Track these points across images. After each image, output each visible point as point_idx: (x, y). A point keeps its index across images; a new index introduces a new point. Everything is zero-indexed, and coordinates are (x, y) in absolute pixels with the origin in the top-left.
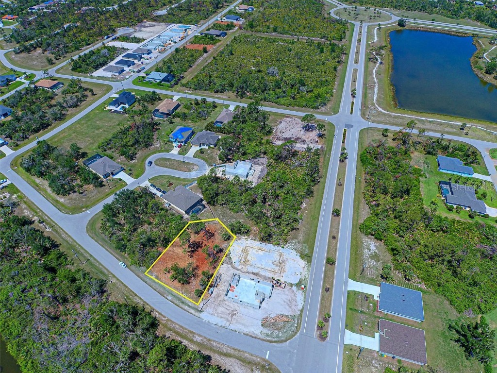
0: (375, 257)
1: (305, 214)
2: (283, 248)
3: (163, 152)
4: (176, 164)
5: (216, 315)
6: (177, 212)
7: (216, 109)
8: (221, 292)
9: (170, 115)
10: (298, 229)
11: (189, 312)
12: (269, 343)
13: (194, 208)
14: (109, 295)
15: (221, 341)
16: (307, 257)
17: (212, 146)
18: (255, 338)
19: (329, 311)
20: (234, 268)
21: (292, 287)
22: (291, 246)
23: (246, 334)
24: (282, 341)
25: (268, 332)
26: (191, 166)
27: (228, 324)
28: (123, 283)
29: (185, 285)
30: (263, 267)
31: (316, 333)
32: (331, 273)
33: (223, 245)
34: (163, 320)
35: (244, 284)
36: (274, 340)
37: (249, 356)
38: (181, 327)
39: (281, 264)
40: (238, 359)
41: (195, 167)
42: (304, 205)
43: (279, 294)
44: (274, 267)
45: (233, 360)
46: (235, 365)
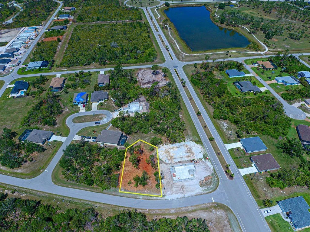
0: (229, 129)
1: (184, 121)
2: (185, 142)
3: (73, 113)
4: (89, 118)
5: (174, 193)
6: (111, 146)
7: (93, 76)
8: (168, 180)
10: (186, 129)
11: (158, 200)
12: (210, 194)
15: (186, 206)
16: (199, 142)
17: (106, 100)
18: (202, 194)
20: (166, 164)
21: (202, 160)
22: (188, 139)
23: (196, 195)
24: (215, 189)
25: (205, 188)
26: (101, 116)
27: (183, 195)
28: (105, 204)
29: (145, 186)
31: (227, 177)
32: (215, 145)
33: (153, 153)
34: (146, 212)
35: (178, 170)
36: (211, 191)
37: (205, 205)
38: (159, 210)
39: (189, 151)
40: (200, 210)
41: (103, 116)
42: (180, 116)
43: (198, 166)
44: (187, 154)
45: (198, 212)
46: (201, 214)
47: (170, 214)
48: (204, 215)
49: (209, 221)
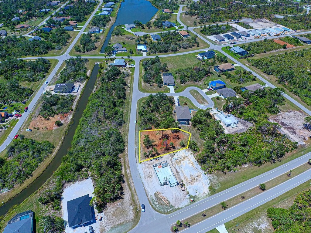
1: (240, 171)
2: (205, 174)
3: (199, 87)
4: (199, 96)
5: (143, 170)
6: (175, 117)
7: (254, 82)
8: (155, 163)
9: (222, 72)
10: (226, 174)
11: (136, 159)
12: (149, 203)
13: (184, 121)
14: (121, 128)
15: (134, 181)
16: (213, 190)
18: (147, 195)
19: (193, 224)
21: (187, 194)
22: (211, 177)
23: (145, 189)
24: (155, 209)
25: (154, 199)
26: (205, 102)
27: (144, 178)
28: (129, 128)
29: (146, 148)
30: (184, 172)
31: (173, 224)
33: (178, 147)
34: (126, 153)
35: (166, 170)
36: (152, 204)
37: (136, 198)
38: (128, 161)
39: (194, 180)
40: (132, 194)
41: (206, 104)
42: (246, 166)
43: (177, 190)
44: (189, 177)
46: (128, 195)
47: (125, 170)
48: (127, 198)
49: (122, 203)
